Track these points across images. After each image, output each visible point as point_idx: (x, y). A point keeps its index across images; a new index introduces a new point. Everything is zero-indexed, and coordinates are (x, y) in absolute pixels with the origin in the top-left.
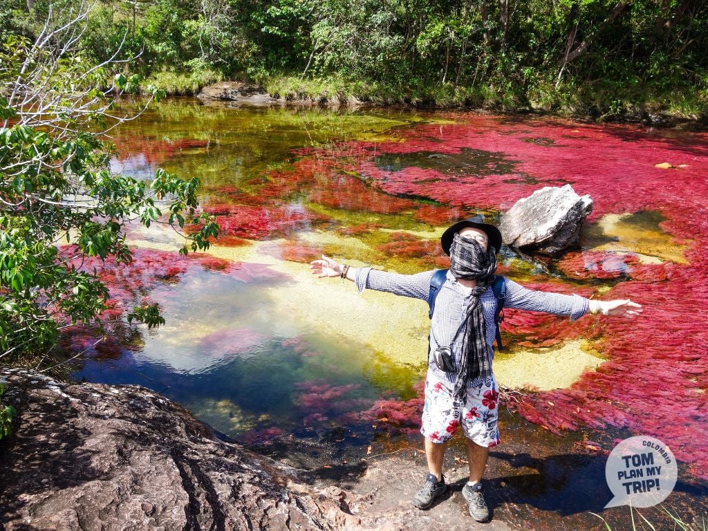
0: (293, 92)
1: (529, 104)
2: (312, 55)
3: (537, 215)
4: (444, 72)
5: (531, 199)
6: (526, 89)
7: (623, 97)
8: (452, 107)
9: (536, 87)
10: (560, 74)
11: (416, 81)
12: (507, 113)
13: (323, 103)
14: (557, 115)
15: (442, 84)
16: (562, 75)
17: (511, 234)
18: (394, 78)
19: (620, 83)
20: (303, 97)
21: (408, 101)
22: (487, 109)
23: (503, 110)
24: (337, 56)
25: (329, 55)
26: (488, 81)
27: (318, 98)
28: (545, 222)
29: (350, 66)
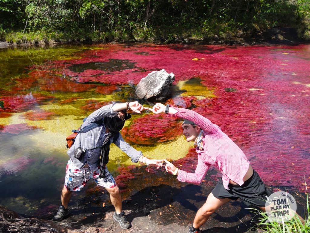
0: (20, 40)
1: (134, 38)
2: (27, 21)
3: (152, 84)
4: (94, 26)
5: (147, 77)
6: (132, 32)
7: (173, 32)
8: (100, 42)
9: (136, 30)
10: (145, 24)
11: (81, 30)
12: (125, 42)
13: (37, 44)
14: (147, 42)
15: (94, 31)
16: (146, 24)
17: (142, 94)
18: (70, 30)
19: (171, 26)
20: (25, 42)
21: (79, 40)
22: (116, 41)
23: (123, 42)
24: (40, 20)
25: (36, 20)
26: (114, 29)
27: (33, 42)
28: (157, 86)
29: (48, 25)
